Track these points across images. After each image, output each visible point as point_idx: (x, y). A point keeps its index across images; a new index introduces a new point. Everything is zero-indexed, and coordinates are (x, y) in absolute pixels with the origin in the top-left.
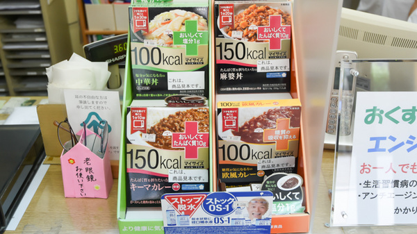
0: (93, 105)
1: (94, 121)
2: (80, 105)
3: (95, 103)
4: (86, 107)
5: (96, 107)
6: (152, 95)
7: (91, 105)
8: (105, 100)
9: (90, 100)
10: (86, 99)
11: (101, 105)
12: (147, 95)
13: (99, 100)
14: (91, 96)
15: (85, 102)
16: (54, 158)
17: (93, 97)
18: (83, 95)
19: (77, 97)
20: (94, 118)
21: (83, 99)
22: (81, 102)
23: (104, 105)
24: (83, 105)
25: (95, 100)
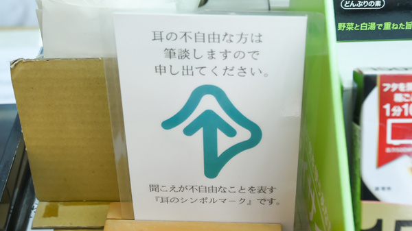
0: (210, 64)
1: (209, 114)
2: (166, 62)
3: (219, 56)
4: (187, 71)
5: (220, 71)
6: (387, 26)
7: (205, 61)
8: (255, 47)
9: (203, 48)
10: (190, 45)
11: (238, 64)
12: (372, 26)
13: (233, 47)
14: (208, 31)
15: (185, 54)
16: (62, 208)
17: (213, 37)
18: (179, 31)
19: (158, 36)
20: (208, 103)
21: (179, 45)
22: (170, 53)
23: (247, 63)
24: (177, 64)
25: (218, 47)
